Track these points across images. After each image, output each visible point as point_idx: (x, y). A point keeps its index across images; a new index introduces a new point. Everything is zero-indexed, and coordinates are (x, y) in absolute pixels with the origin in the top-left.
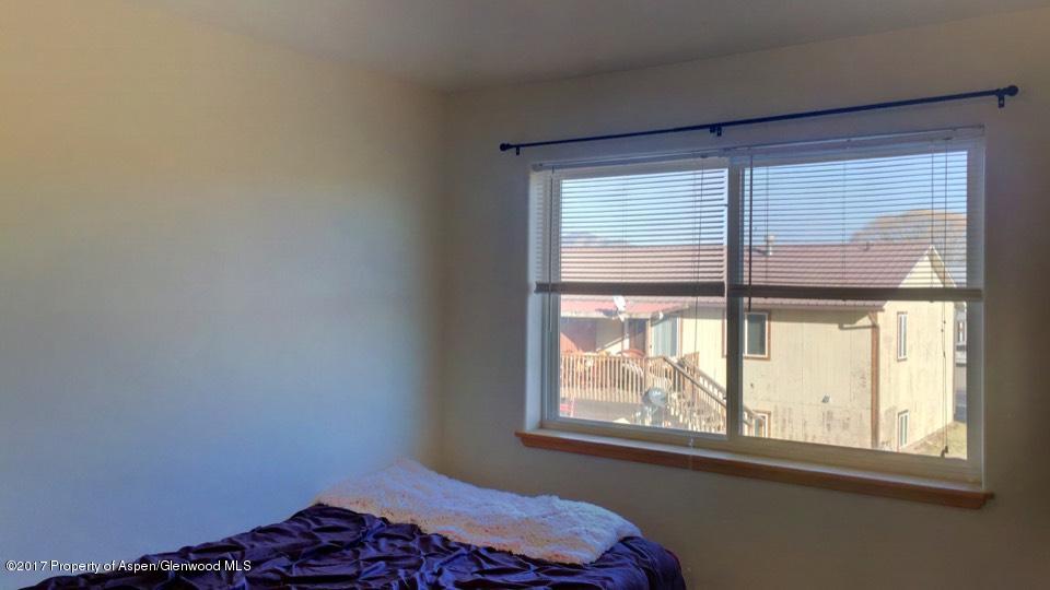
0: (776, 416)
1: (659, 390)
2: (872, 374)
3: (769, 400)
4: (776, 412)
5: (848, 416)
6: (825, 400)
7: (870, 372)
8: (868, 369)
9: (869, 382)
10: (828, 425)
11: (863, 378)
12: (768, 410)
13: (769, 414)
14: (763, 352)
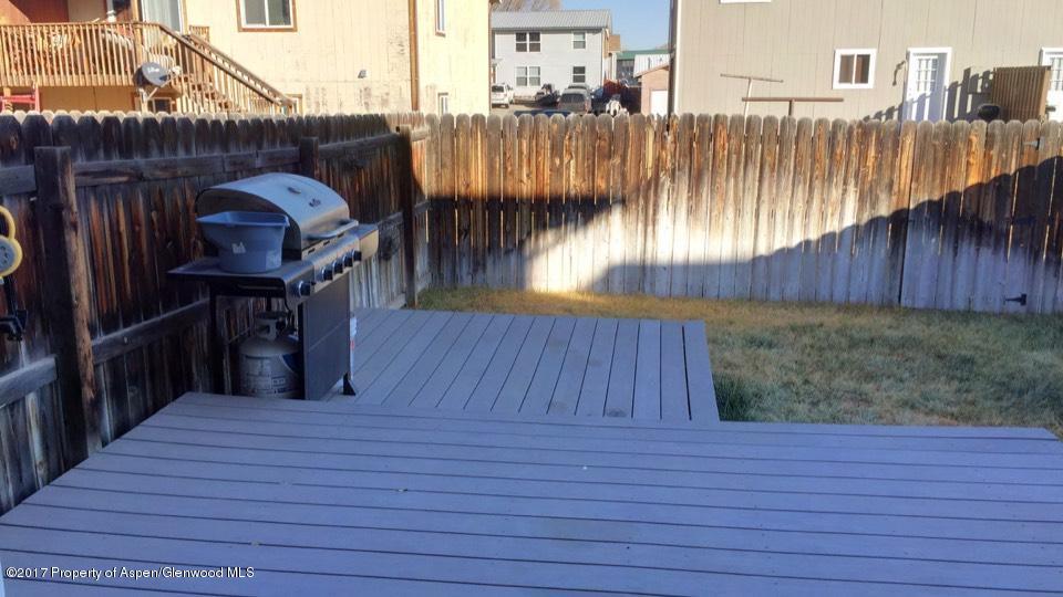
0: (308, 99)
1: (156, 66)
2: (410, 39)
3: (298, 81)
4: (308, 94)
5: (386, 91)
6: (361, 75)
7: (408, 38)
8: (406, 35)
9: (407, 50)
10: (366, 104)
11: (401, 45)
12: (298, 92)
13: (300, 97)
14: (288, 22)
